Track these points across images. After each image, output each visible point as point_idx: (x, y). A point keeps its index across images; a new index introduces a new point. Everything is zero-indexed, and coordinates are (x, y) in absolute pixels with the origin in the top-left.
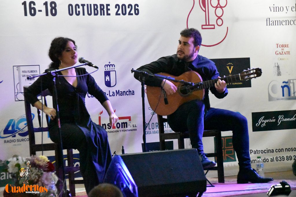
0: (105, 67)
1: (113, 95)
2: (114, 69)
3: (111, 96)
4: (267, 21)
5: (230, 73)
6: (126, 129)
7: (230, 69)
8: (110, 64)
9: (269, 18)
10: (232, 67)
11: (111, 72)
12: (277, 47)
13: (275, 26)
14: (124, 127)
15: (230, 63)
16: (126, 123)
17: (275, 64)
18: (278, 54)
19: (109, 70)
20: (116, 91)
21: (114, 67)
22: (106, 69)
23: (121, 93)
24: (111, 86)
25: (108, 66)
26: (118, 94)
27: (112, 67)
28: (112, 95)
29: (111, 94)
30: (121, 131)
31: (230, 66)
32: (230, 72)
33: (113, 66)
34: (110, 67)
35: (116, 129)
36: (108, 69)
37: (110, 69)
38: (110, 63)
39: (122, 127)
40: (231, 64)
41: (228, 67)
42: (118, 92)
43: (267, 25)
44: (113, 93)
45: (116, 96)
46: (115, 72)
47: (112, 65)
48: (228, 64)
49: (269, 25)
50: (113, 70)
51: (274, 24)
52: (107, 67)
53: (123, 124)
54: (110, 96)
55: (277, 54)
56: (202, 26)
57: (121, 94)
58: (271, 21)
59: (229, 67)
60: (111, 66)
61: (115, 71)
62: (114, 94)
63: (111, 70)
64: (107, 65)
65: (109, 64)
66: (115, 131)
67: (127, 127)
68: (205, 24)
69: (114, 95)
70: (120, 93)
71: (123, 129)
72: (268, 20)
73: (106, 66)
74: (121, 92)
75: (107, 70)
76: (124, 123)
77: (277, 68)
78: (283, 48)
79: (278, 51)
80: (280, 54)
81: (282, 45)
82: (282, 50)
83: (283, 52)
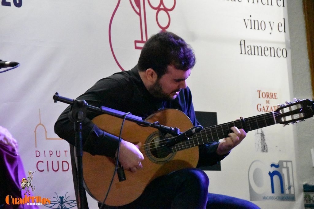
4: (241, 45)
9: (244, 41)
12: (259, 97)
13: (253, 56)
18: (261, 109)
43: (241, 53)
49: (245, 54)
51: (253, 53)
55: (259, 110)
56: (136, 42)
58: (248, 47)
68: (140, 40)
72: (243, 43)
77: (261, 137)
78: (268, 99)
79: (260, 105)
80: (264, 110)
81: (267, 93)
82: (267, 103)
83: (268, 107)
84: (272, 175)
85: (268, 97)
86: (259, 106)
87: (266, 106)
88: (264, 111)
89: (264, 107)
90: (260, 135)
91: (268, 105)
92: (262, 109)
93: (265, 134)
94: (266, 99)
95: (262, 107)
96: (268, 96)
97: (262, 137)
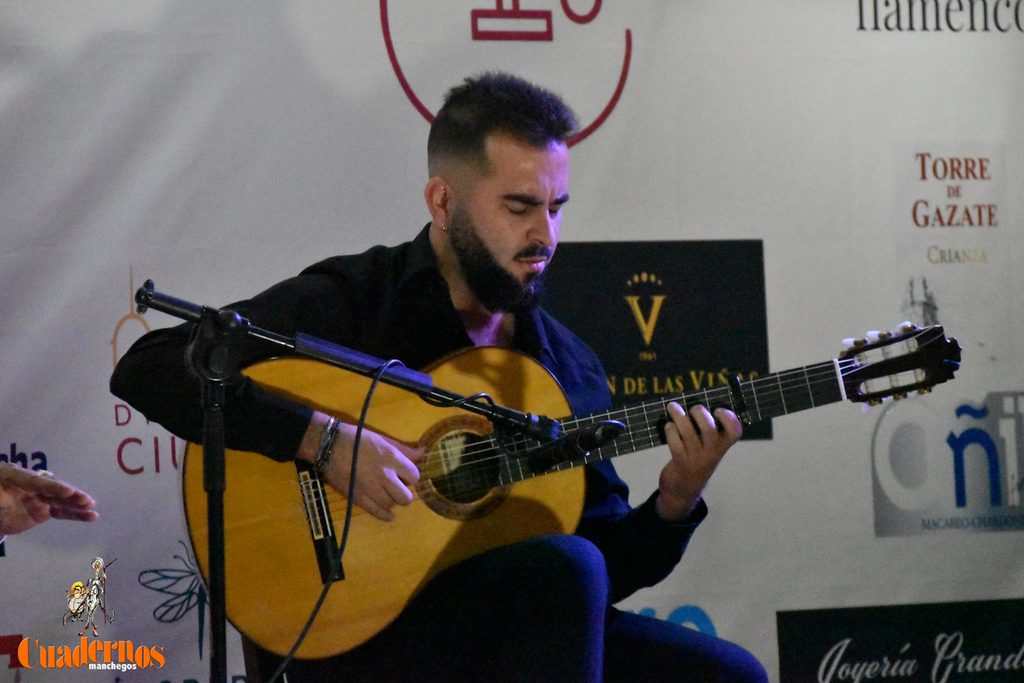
5: (647, 337)
7: (647, 317)
10: (658, 301)
12: (924, 177)
15: (644, 277)
17: (912, 284)
31: (645, 293)
32: (648, 330)
40: (653, 278)
41: (633, 301)
48: (636, 279)
55: (921, 220)
59: (640, 302)
77: (924, 315)
78: (956, 182)
79: (926, 203)
80: (940, 219)
81: (952, 161)
82: (949, 195)
83: (955, 208)
84: (957, 443)
85: (956, 175)
86: (921, 207)
87: (948, 206)
88: (937, 223)
89: (938, 212)
90: (919, 310)
91: (953, 201)
92: (931, 221)
93: (938, 304)
94: (949, 181)
95: (932, 213)
96: (955, 172)
97: (928, 316)
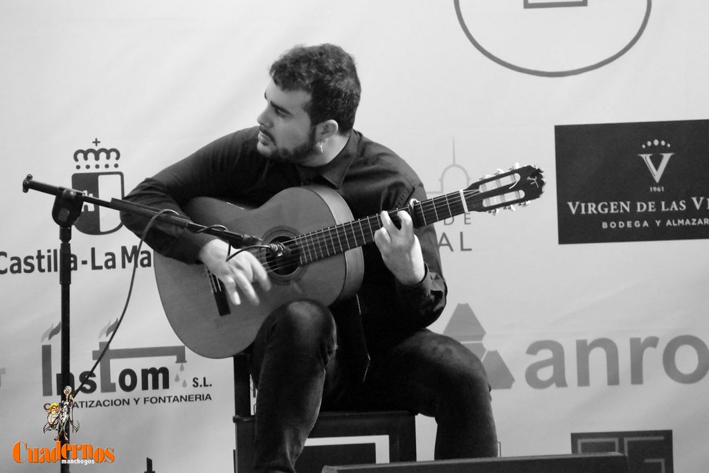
0: (76, 160)
1: (110, 264)
2: (116, 166)
3: (100, 268)
6: (161, 392)
8: (97, 149)
11: (100, 178)
14: (155, 386)
16: (165, 371)
19: (93, 170)
20: (124, 250)
21: (118, 158)
22: (78, 167)
23: (145, 255)
24: (102, 229)
25: (91, 156)
26: (130, 261)
27: (108, 157)
28: (103, 264)
29: (100, 261)
30: (141, 401)
33: (113, 155)
34: (97, 158)
35: (120, 394)
36: (88, 167)
37: (97, 167)
38: (96, 142)
39: (145, 387)
42: (130, 254)
44: (110, 257)
45: (124, 266)
46: (119, 176)
47: (108, 153)
50: (112, 169)
52: (86, 158)
53: (150, 377)
54: (94, 267)
57: (146, 262)
60: (103, 155)
61: (121, 174)
62: (113, 260)
63: (102, 169)
64: (86, 154)
65: (93, 147)
66: (113, 403)
67: (166, 385)
69: (114, 266)
70: (141, 257)
71: (150, 392)
73: (80, 156)
74: (142, 253)
75: (83, 170)
76: (154, 372)
